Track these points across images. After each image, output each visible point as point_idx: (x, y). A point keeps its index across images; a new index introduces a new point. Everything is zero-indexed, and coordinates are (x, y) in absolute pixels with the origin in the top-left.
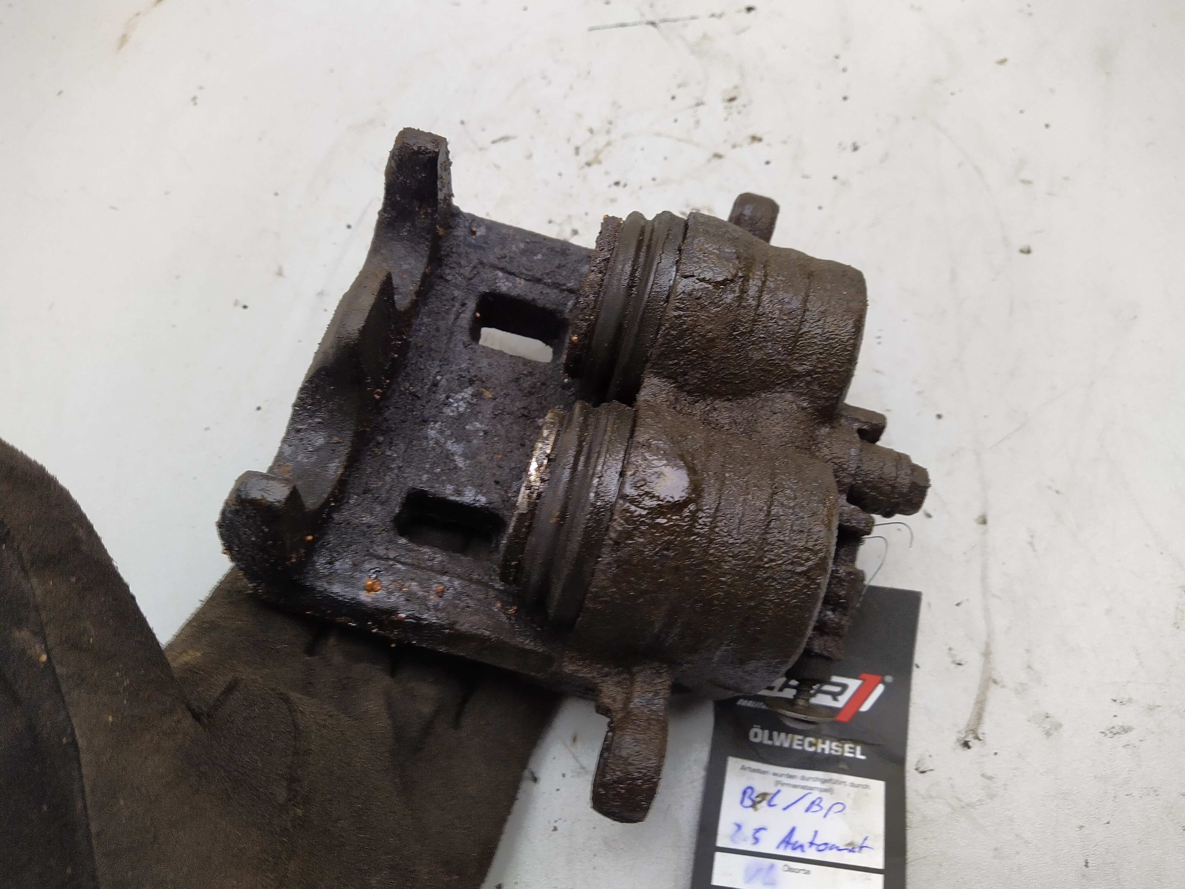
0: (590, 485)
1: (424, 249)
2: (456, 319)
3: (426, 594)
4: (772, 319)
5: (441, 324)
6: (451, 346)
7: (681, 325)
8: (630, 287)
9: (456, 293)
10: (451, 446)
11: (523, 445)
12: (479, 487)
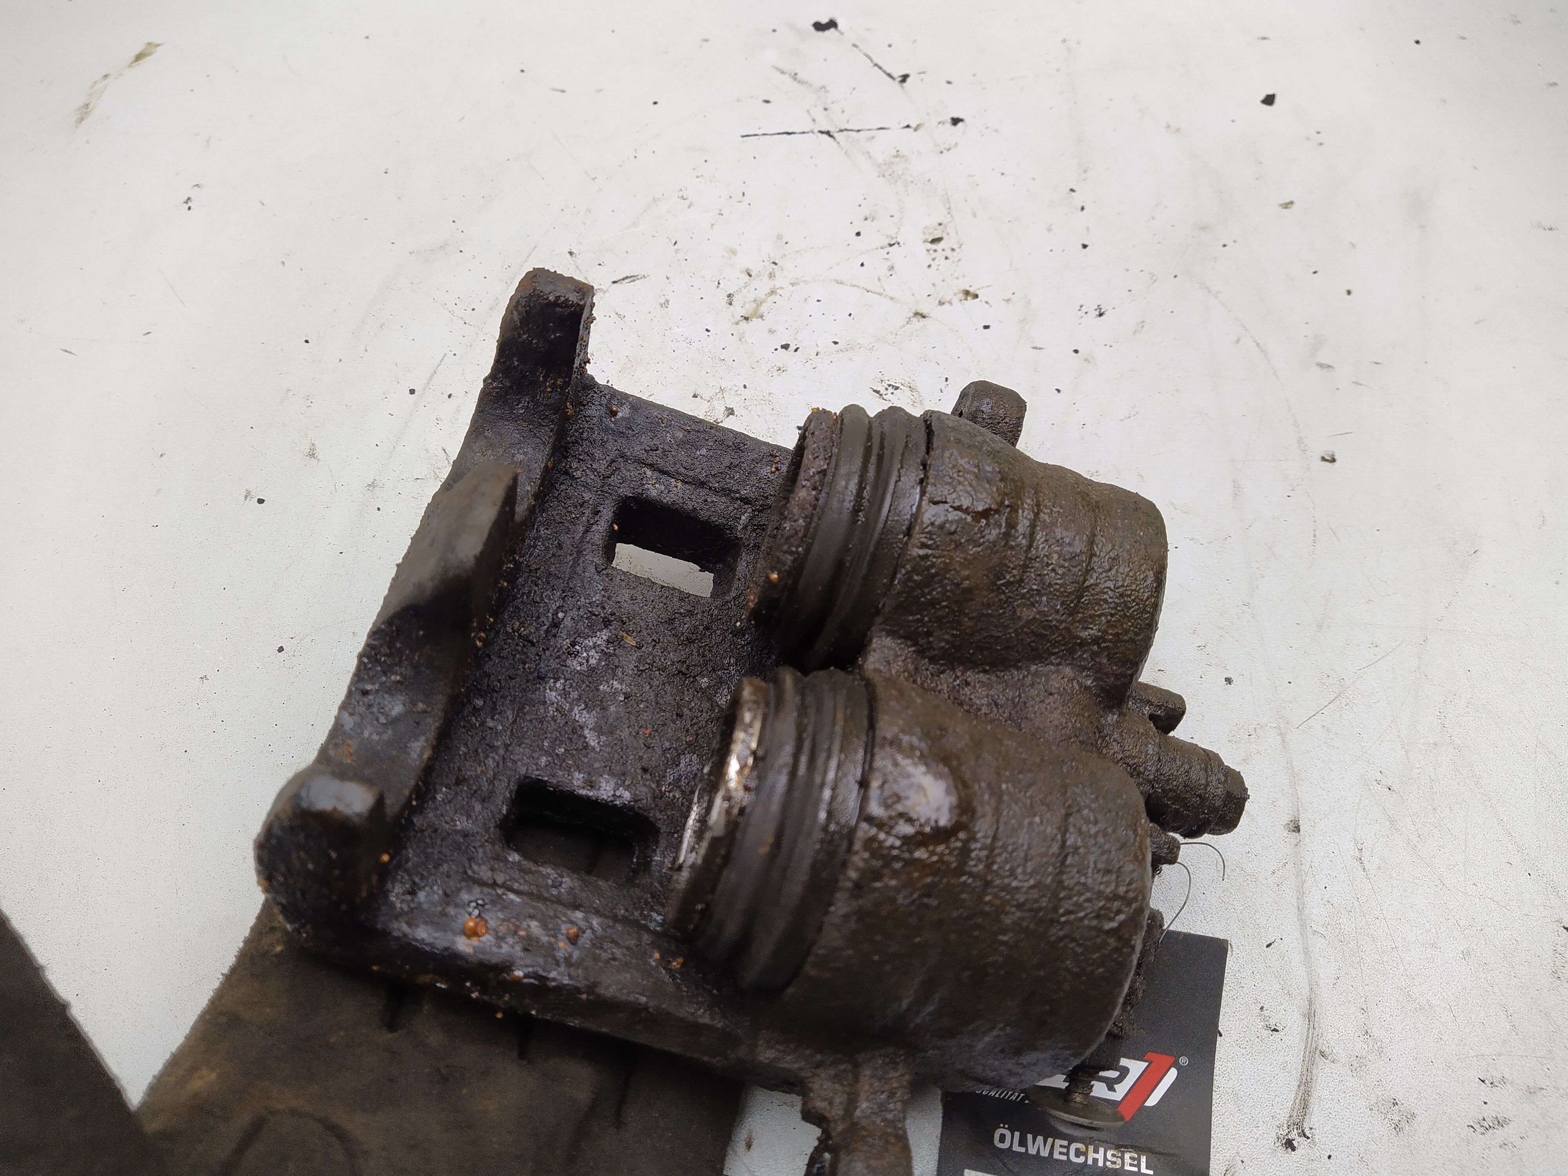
0: (818, 800)
1: (547, 434)
2: (587, 531)
3: (553, 940)
4: (1048, 565)
5: (565, 538)
6: (579, 569)
7: (928, 568)
8: (856, 511)
9: (587, 496)
10: (582, 716)
11: (680, 716)
12: (621, 777)
